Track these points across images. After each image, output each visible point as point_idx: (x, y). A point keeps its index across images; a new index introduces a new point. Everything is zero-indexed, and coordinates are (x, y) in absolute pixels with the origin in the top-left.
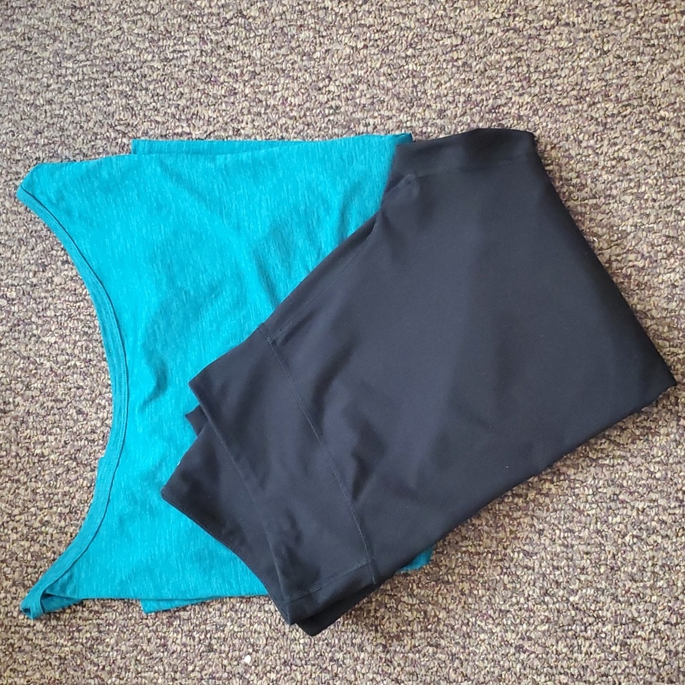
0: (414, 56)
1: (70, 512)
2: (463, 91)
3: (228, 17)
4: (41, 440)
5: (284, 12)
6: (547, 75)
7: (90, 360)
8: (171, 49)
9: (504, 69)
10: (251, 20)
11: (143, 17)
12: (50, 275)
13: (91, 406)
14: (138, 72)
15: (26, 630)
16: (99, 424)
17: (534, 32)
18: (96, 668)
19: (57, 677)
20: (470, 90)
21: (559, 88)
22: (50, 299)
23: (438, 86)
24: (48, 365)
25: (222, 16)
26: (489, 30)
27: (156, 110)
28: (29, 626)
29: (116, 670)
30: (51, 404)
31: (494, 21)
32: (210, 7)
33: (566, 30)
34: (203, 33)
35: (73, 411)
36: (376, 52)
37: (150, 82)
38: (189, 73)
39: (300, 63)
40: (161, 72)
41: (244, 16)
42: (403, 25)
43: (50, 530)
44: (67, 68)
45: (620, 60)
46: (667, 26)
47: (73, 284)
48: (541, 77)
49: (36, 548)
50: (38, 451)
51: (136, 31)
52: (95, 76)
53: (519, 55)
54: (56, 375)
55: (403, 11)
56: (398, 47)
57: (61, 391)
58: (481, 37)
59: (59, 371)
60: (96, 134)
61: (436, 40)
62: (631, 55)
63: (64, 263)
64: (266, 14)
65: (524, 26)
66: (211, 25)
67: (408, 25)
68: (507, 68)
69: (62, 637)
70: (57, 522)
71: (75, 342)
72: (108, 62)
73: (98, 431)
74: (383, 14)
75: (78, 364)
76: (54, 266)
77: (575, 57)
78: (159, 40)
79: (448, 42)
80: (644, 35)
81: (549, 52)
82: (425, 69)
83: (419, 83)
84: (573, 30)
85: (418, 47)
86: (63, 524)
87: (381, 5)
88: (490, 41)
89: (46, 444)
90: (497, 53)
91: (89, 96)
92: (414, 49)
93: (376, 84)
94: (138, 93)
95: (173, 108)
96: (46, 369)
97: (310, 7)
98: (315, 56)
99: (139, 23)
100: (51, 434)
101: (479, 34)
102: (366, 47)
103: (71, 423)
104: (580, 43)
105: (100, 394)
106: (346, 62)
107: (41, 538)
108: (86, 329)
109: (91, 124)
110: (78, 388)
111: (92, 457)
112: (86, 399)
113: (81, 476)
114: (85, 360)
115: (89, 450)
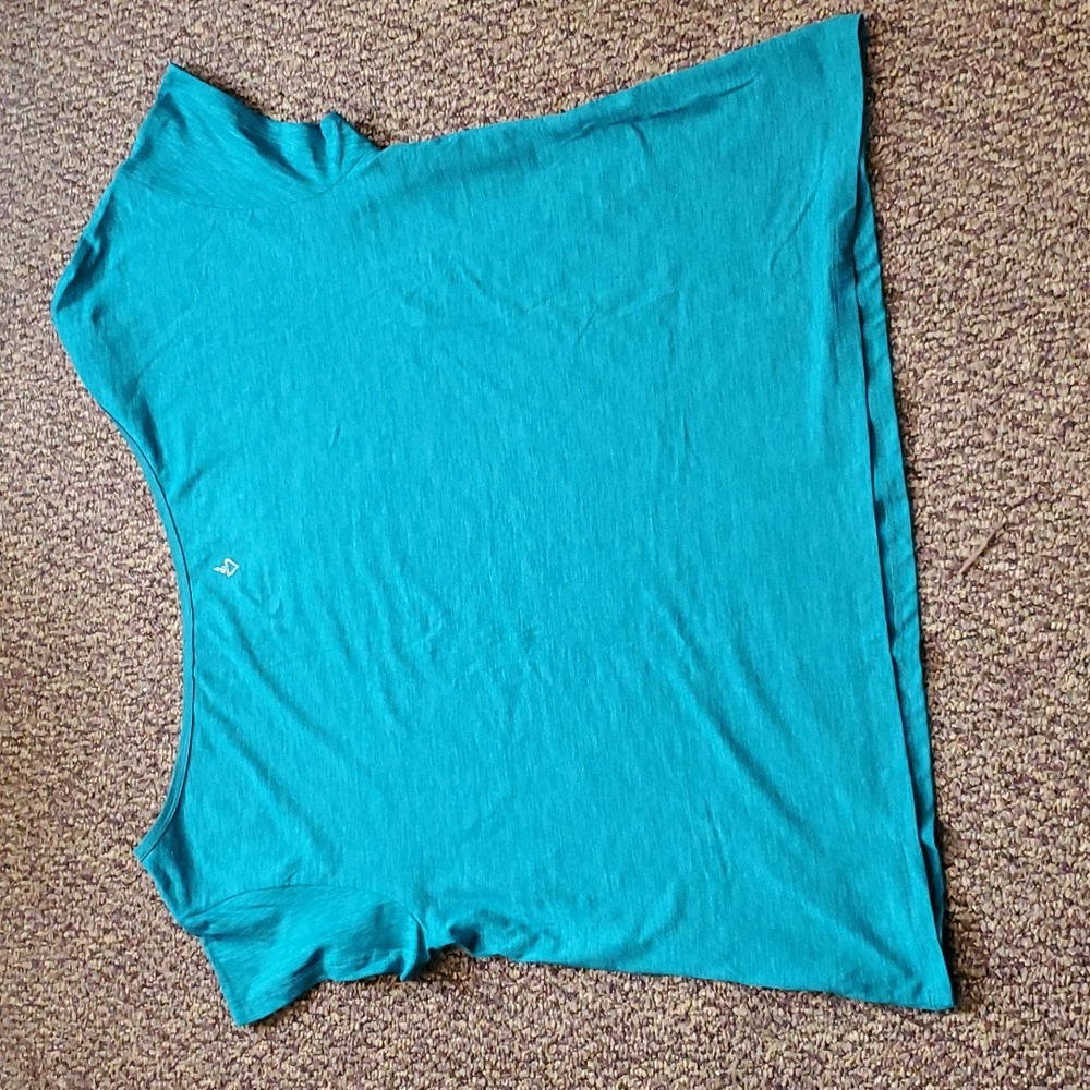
0: (369, 60)
1: (48, 621)
2: (424, 94)
3: (172, 37)
4: (13, 541)
5: (229, 25)
6: (512, 66)
7: (56, 446)
8: (116, 81)
9: (465, 64)
10: (195, 38)
11: (84, 48)
12: (9, 352)
13: (61, 498)
14: (83, 111)
15: (11, 758)
16: (70, 518)
17: (493, 18)
18: (85, 797)
19: (46, 809)
20: (431, 93)
21: (526, 80)
22: (11, 380)
23: (397, 92)
24: (13, 455)
25: (165, 37)
26: (446, 20)
27: (105, 151)
28: (14, 754)
29: (106, 796)
30: (19, 500)
31: (451, 10)
32: (153, 28)
33: (527, 11)
34: (147, 58)
35: (43, 506)
36: (329, 58)
37: (96, 121)
38: (136, 106)
39: (250, 80)
40: (106, 108)
41: (188, 35)
42: (355, 25)
43: (29, 643)
44: (11, 115)
45: (588, 41)
47: (33, 361)
48: (505, 70)
49: (16, 664)
50: (11, 554)
51: (78, 65)
52: (40, 121)
53: (481, 46)
54: (23, 466)
55: (354, 8)
56: (352, 51)
57: (29, 484)
58: (439, 29)
59: (26, 462)
60: (45, 187)
61: (392, 39)
62: (600, 33)
63: (22, 337)
64: (210, 29)
65: (483, 11)
66: (154, 49)
67: (360, 24)
68: (468, 63)
69: (48, 764)
70: (35, 633)
71: (39, 428)
72: (52, 104)
73: (70, 527)
74: (333, 14)
75: (44, 451)
76: (12, 342)
77: (540, 42)
78: (102, 72)
79: (403, 39)
80: (613, 7)
81: (511, 40)
82: (381, 73)
83: (377, 89)
84: (535, 10)
85: (373, 48)
86: (41, 634)
87: (330, 5)
88: (448, 33)
89: (18, 546)
90: (457, 47)
91: (36, 145)
92: (369, 51)
93: (332, 95)
94: (85, 134)
95: (121, 147)
96: (12, 461)
97: (256, 16)
98: (265, 71)
99: (81, 55)
100: (22, 534)
101: (436, 27)
102: (318, 54)
103: (42, 520)
104: (544, 25)
105: (69, 484)
106: (298, 74)
107: (20, 652)
108: (49, 411)
109: (40, 176)
110: (46, 479)
111: (66, 557)
112: (55, 491)
113: (57, 579)
114: (51, 447)
115: (62, 548)
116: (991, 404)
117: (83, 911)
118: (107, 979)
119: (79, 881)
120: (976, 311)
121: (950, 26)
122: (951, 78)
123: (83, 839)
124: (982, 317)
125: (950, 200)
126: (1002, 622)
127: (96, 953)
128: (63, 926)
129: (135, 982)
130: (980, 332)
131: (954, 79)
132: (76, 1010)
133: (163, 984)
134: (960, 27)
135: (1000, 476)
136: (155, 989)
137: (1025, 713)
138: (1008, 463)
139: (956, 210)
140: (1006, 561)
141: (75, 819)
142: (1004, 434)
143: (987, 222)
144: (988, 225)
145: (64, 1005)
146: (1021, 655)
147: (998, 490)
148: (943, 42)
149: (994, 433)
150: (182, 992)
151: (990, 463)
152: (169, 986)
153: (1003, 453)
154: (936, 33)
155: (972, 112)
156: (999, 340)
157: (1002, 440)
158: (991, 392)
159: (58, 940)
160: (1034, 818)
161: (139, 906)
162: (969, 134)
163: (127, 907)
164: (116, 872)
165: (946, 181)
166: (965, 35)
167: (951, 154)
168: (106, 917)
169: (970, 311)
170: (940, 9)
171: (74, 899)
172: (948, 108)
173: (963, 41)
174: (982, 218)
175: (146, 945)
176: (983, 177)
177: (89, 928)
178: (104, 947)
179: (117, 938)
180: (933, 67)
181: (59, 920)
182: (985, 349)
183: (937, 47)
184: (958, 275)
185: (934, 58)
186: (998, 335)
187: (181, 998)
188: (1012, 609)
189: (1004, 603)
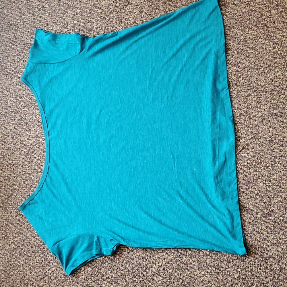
0: (90, 16)
1: (3, 157)
2: (104, 26)
3: (40, 8)
5: (55, 5)
6: (126, 20)
7: (7, 112)
8: (25, 19)
9: (114, 19)
10: (46, 8)
11: (18, 10)
13: (8, 126)
14: (17, 26)
16: (10, 131)
17: (122, 7)
18: (11, 203)
19: (1, 205)
20: (105, 25)
21: (130, 24)
23: (97, 25)
25: (38, 8)
26: (110, 7)
27: (22, 37)
29: (17, 203)
31: (111, 4)
32: (35, 5)
33: (131, 6)
34: (34, 13)
35: (3, 127)
36: (80, 15)
37: (20, 29)
38: (30, 25)
39: (59, 20)
40: (23, 25)
41: (44, 7)
42: (87, 7)
45: (146, 14)
46: (159, 2)
48: (125, 20)
51: (16, 14)
52: (6, 28)
53: (118, 14)
55: (87, 3)
56: (86, 14)
58: (108, 9)
60: (6, 45)
61: (96, 11)
62: (149, 12)
64: (50, 6)
65: (119, 5)
66: (35, 11)
67: (88, 7)
68: (115, 18)
69: (2, 194)
71: (3, 107)
72: (9, 24)
73: (10, 133)
74: (81, 4)
75: (4, 113)
77: (134, 14)
78: (22, 16)
79: (99, 11)
80: (153, 6)
81: (126, 13)
82: (93, 20)
83: (92, 24)
84: (133, 5)
85: (91, 13)
87: (81, 1)
88: (111, 10)
90: (113, 14)
91: (4, 34)
92: (90, 14)
93: (80, 25)
94: (17, 32)
95: (26, 36)
97: (61, 3)
98: (63, 18)
99: (17, 12)
101: (107, 8)
102: (77, 14)
103: (3, 131)
104: (135, 9)
105: (10, 122)
106: (72, 19)
108: (5, 103)
109: (5, 42)
110: (4, 120)
111: (8, 141)
112: (6, 124)
113: (6, 146)
114: (5, 112)
115: (7, 139)
116: (244, 113)
117: (10, 232)
118: (15, 249)
119: (9, 224)
120: (241, 89)
121: (238, 15)
122: (238, 28)
123: (10, 213)
124: (243, 90)
125: (236, 60)
126: (245, 169)
127: (12, 243)
128: (5, 235)
129: (22, 250)
130: (242, 94)
131: (239, 29)
132: (7, 257)
133: (29, 251)
134: (241, 15)
135: (246, 131)
136: (27, 253)
137: (250, 192)
138: (248, 128)
139: (238, 62)
140: (246, 153)
141: (8, 208)
142: (247, 121)
143: (245, 66)
144: (245, 67)
145: (4, 255)
146: (249, 177)
147: (245, 135)
148: (236, 19)
149: (245, 120)
150: (34, 254)
151: (244, 128)
152: (31, 252)
153: (247, 126)
154: (234, 16)
155: (243, 37)
156: (247, 96)
157: (247, 122)
158: (244, 110)
159: (3, 239)
160: (251, 219)
161: (24, 231)
162: (242, 43)
163: (21, 231)
164: (18, 222)
165: (235, 55)
166: (242, 17)
167: (237, 48)
168: (16, 234)
169: (240, 89)
170: (236, 10)
171: (7, 229)
172: (237, 36)
173: (241, 19)
174: (244, 65)
175: (25, 241)
176: (245, 54)
177: (11, 236)
178: (15, 241)
179: (18, 239)
180: (233, 25)
181: (4, 234)
182: (243, 99)
183: (234, 20)
184: (237, 79)
185: (234, 23)
186: (247, 95)
187: (34, 255)
188: (248, 165)
189: (246, 164)
